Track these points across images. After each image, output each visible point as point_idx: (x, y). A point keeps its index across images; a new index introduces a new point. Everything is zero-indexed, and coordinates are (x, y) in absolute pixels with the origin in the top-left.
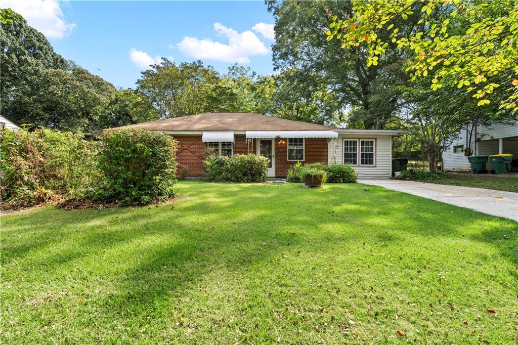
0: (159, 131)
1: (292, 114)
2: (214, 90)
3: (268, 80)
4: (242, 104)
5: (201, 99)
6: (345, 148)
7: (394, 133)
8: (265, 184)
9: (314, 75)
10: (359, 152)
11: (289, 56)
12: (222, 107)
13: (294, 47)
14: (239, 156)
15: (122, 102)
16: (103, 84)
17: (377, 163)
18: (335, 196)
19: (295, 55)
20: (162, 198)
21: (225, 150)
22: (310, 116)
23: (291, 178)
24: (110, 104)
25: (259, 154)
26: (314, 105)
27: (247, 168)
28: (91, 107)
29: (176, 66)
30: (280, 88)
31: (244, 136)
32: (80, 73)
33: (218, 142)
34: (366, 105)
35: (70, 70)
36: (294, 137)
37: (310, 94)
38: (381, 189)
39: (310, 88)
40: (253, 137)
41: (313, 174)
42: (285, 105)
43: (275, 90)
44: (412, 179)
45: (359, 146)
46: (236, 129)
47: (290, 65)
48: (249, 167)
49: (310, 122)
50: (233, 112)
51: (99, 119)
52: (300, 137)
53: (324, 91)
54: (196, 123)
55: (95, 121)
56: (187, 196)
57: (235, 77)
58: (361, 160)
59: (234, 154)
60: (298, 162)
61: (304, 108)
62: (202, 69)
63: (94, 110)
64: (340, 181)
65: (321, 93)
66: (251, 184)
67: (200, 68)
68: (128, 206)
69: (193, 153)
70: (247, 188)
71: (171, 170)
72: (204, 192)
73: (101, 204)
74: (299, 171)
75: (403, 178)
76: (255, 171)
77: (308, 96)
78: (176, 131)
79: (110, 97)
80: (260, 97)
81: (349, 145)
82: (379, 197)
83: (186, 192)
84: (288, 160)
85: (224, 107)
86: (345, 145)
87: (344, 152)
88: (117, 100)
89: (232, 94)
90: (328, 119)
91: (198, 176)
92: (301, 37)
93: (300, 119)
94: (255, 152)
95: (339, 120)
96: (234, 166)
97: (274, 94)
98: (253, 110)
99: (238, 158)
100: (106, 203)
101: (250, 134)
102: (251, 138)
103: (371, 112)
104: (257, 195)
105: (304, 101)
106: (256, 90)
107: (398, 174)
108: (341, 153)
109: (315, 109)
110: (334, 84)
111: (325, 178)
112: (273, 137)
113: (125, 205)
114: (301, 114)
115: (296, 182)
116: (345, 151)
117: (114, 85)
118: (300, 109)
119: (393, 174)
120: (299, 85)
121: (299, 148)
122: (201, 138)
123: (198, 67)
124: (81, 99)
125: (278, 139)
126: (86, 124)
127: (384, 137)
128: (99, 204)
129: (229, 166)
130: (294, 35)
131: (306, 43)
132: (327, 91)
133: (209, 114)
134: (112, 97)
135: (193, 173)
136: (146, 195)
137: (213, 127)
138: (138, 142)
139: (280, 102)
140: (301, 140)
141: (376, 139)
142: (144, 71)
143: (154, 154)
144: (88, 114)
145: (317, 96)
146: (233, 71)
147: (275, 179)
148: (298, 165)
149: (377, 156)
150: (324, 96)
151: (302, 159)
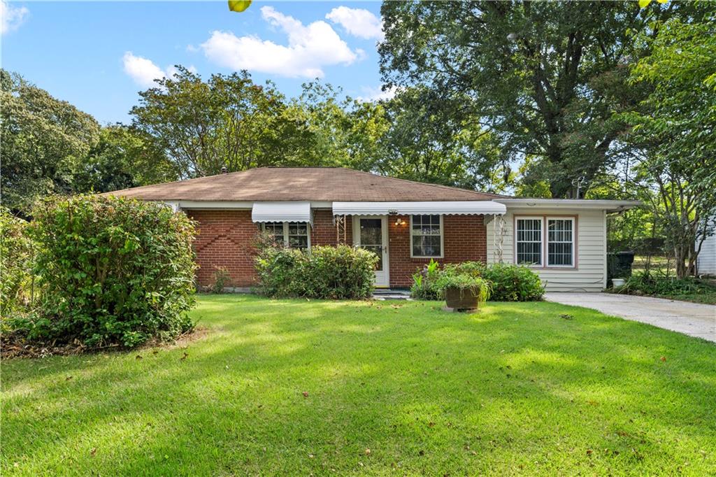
0: (155, 203)
1: (418, 170)
2: (273, 126)
3: (373, 109)
4: (325, 152)
5: (252, 144)
6: (519, 233)
7: (610, 205)
8: (369, 303)
9: (456, 100)
10: (544, 242)
11: (409, 64)
12: (290, 158)
13: (418, 46)
14: (322, 249)
15: (113, 149)
16: (76, 116)
17: (579, 262)
18: (508, 329)
19: (421, 62)
20: (167, 334)
21: (295, 238)
22: (449, 176)
23: (418, 292)
24: (91, 153)
25: (357, 243)
26: (456, 155)
27: (337, 273)
28: (58, 158)
29: (202, 81)
30: (395, 123)
31: (330, 211)
32: (33, 97)
33: (281, 223)
34: (555, 154)
35: (15, 90)
36: (422, 214)
37: (449, 134)
38: (596, 315)
39: (449, 123)
40: (347, 214)
41: (462, 286)
42: (405, 154)
43: (385, 128)
44: (646, 293)
45: (544, 231)
46: (313, 197)
47: (412, 81)
48: (340, 271)
49: (451, 184)
50: (310, 166)
51: (73, 181)
52: (434, 214)
53: (475, 129)
54: (240, 186)
55: (67, 184)
56: (219, 329)
57: (313, 104)
58: (550, 256)
59: (312, 245)
60: (432, 261)
61: (439, 161)
62: (249, 85)
63: (63, 163)
64: (512, 296)
65: (469, 133)
66: (345, 303)
67: (246, 85)
68: (97, 351)
69: (236, 243)
70: (336, 312)
71: (182, 279)
72: (252, 321)
73: (45, 346)
74: (434, 278)
75: (629, 291)
76: (351, 278)
77: (446, 137)
78: (203, 201)
79: (90, 140)
80: (358, 139)
81: (527, 228)
82: (596, 333)
83: (218, 320)
84: (412, 256)
85: (294, 158)
86: (519, 228)
87: (516, 241)
88: (103, 145)
89: (307, 134)
90: (481, 180)
91: (248, 286)
92: (431, 28)
93: (432, 180)
94: (350, 243)
95: (503, 182)
96: (311, 268)
97: (383, 135)
98: (347, 164)
99: (317, 253)
100: (56, 345)
101: (339, 208)
102: (343, 216)
103: (565, 167)
104: (354, 328)
105: (438, 146)
106: (351, 127)
107: (618, 282)
108: (512, 243)
109: (459, 162)
110: (491, 115)
111: (484, 292)
112: (384, 214)
113: (92, 350)
114: (433, 171)
115: (429, 299)
116: (519, 239)
117: (96, 118)
118: (432, 162)
119: (610, 284)
120: (429, 116)
121: (431, 233)
122: (250, 216)
123: (242, 83)
124: (38, 143)
125: (393, 216)
126: (51, 189)
127: (593, 213)
128: (40, 346)
129: (302, 268)
130: (417, 24)
131: (439, 38)
132: (480, 128)
133: (265, 170)
134: (94, 140)
135: (237, 280)
136: (134, 328)
137: (271, 194)
138: (111, 222)
139: (395, 150)
140: (435, 218)
141: (576, 217)
142: (144, 91)
143: (146, 248)
144: (53, 170)
145: (461, 139)
146: (311, 92)
147: (390, 291)
148: (431, 267)
149: (579, 248)
150: (474, 138)
151: (439, 254)
